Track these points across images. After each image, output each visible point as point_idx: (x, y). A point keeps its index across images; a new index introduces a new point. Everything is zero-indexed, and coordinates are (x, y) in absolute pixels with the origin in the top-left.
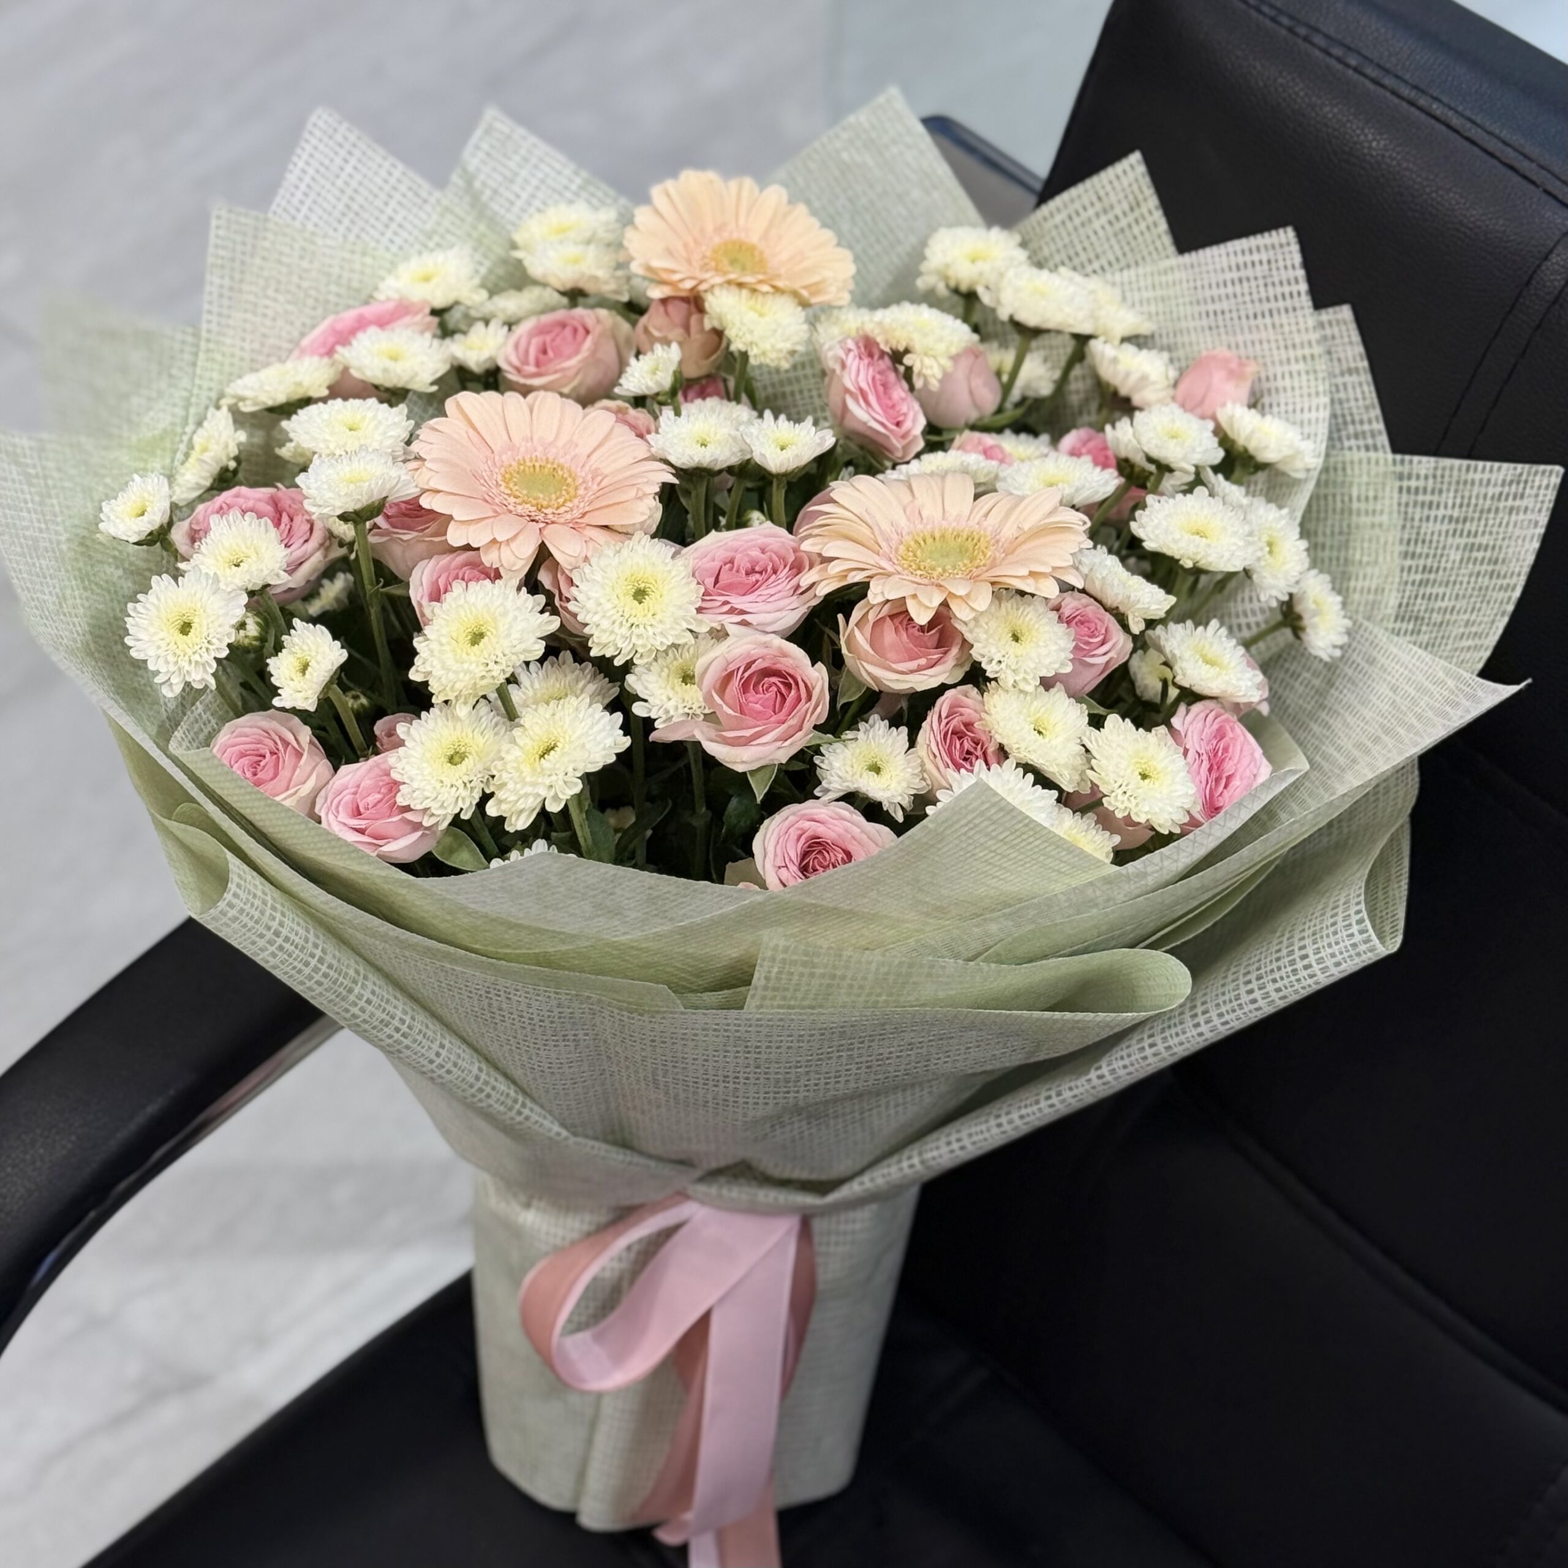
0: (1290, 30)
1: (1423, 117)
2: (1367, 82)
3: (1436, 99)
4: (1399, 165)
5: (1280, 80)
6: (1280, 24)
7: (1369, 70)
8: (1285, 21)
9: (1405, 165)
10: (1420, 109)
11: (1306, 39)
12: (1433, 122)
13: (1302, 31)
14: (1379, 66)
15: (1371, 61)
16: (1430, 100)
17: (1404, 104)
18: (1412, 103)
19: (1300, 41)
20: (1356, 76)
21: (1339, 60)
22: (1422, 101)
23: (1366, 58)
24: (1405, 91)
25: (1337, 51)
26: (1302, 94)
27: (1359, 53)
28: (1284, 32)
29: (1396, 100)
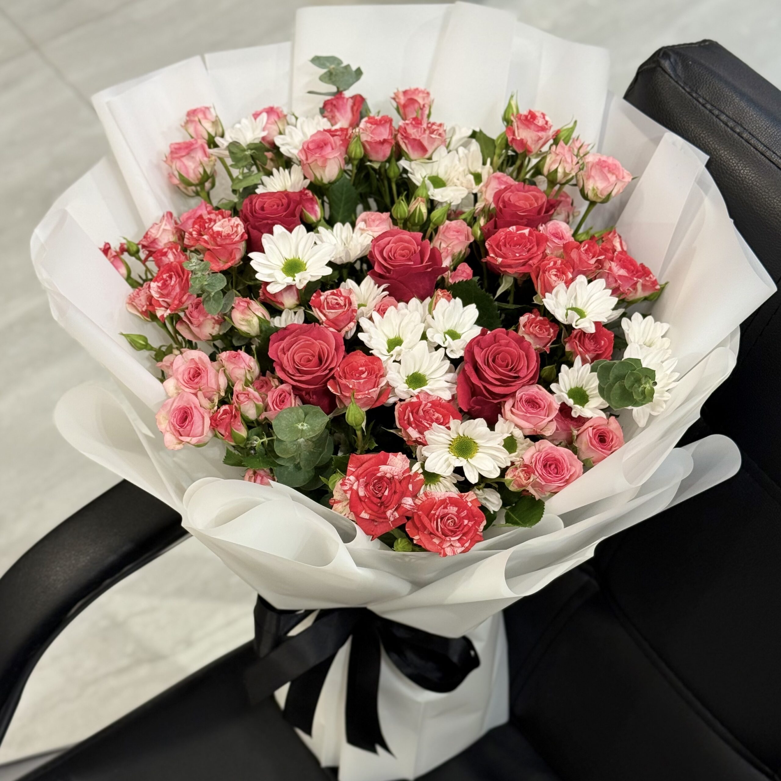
0: (710, 111)
1: (767, 161)
2: (743, 141)
3: (774, 153)
4: (753, 183)
5: (702, 135)
6: (706, 108)
7: (745, 135)
8: (709, 106)
9: (755, 183)
10: (765, 156)
11: (717, 117)
12: (772, 164)
13: (716, 112)
14: (750, 133)
15: (747, 130)
16: (772, 153)
17: (759, 154)
18: (762, 154)
19: (714, 117)
20: (739, 137)
21: (732, 129)
22: (768, 153)
23: (745, 129)
24: (761, 147)
25: (731, 124)
26: (711, 143)
27: (742, 126)
28: (708, 112)
29: (756, 152)
